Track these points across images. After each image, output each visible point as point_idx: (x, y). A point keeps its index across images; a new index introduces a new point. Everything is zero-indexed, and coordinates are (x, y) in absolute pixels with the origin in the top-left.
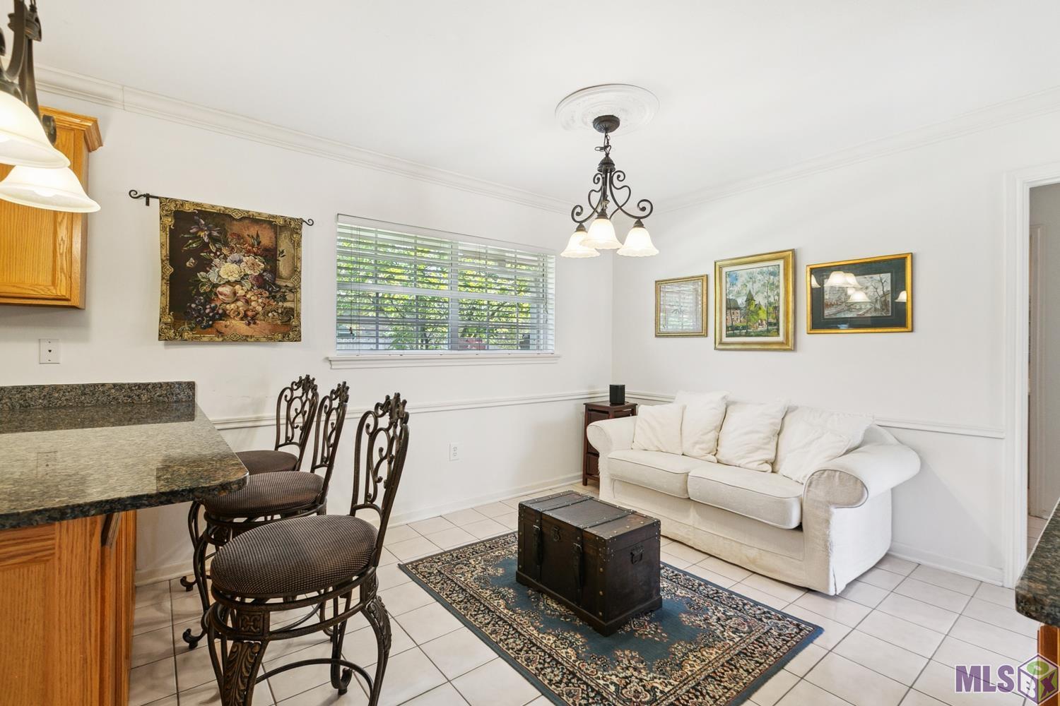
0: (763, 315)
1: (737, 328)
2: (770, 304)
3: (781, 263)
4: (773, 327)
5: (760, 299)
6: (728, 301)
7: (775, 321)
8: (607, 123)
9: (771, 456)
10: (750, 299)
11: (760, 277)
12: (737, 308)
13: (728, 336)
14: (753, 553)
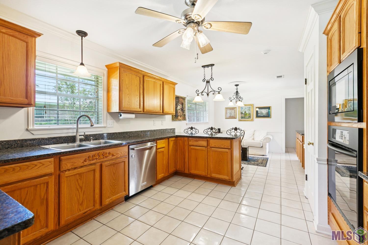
0: (248, 115)
1: (243, 117)
2: (249, 113)
3: (251, 106)
4: (250, 117)
5: (247, 112)
6: (241, 112)
7: (250, 116)
8: (237, 85)
9: (253, 138)
10: (245, 112)
11: (247, 108)
12: (243, 114)
13: (241, 119)
14: (254, 152)
